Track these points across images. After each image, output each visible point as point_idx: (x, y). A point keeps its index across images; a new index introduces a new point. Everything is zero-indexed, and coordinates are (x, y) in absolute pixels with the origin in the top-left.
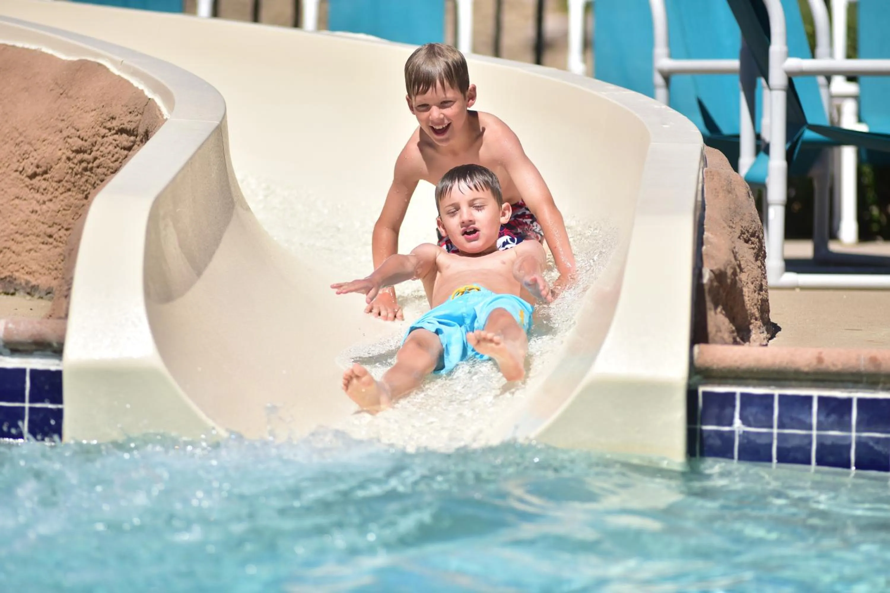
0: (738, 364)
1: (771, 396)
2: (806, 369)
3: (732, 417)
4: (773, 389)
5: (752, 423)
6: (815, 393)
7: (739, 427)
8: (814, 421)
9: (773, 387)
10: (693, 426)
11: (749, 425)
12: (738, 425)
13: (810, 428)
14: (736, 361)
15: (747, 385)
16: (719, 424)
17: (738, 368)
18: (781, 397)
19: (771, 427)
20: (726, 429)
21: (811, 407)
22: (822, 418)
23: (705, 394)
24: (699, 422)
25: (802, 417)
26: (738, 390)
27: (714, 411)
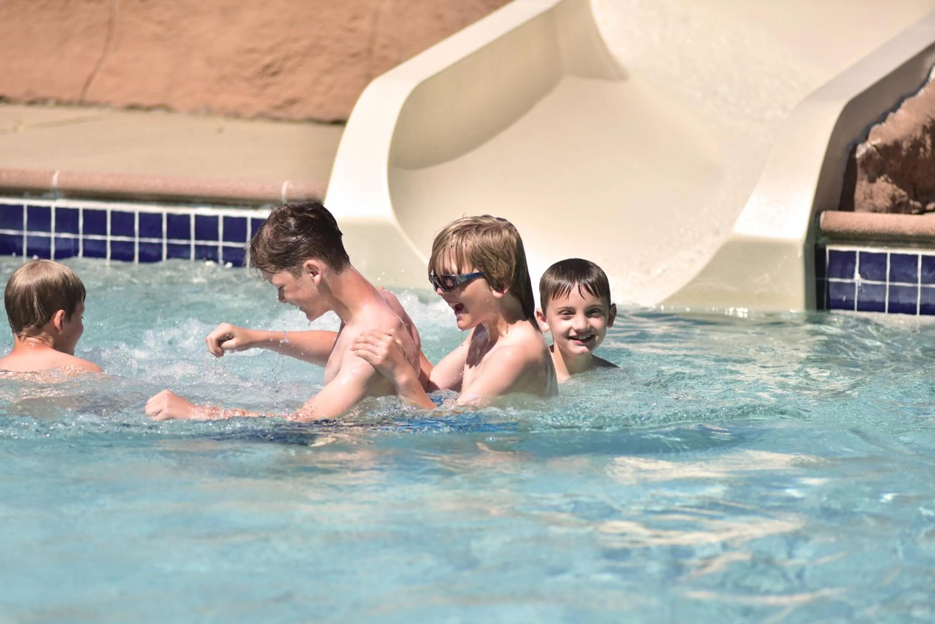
0: (855, 228)
1: (885, 255)
2: (910, 233)
3: (853, 271)
4: (886, 249)
5: (869, 277)
6: (920, 253)
7: (858, 280)
8: (919, 275)
9: (885, 247)
10: (820, 279)
11: (867, 278)
12: (857, 278)
13: (916, 281)
14: (853, 226)
15: (865, 245)
16: (842, 277)
17: (856, 231)
18: (892, 255)
19: (885, 280)
20: (848, 281)
21: (916, 264)
22: (925, 274)
23: (831, 252)
24: (826, 276)
25: (909, 272)
26: (858, 249)
27: (839, 266)
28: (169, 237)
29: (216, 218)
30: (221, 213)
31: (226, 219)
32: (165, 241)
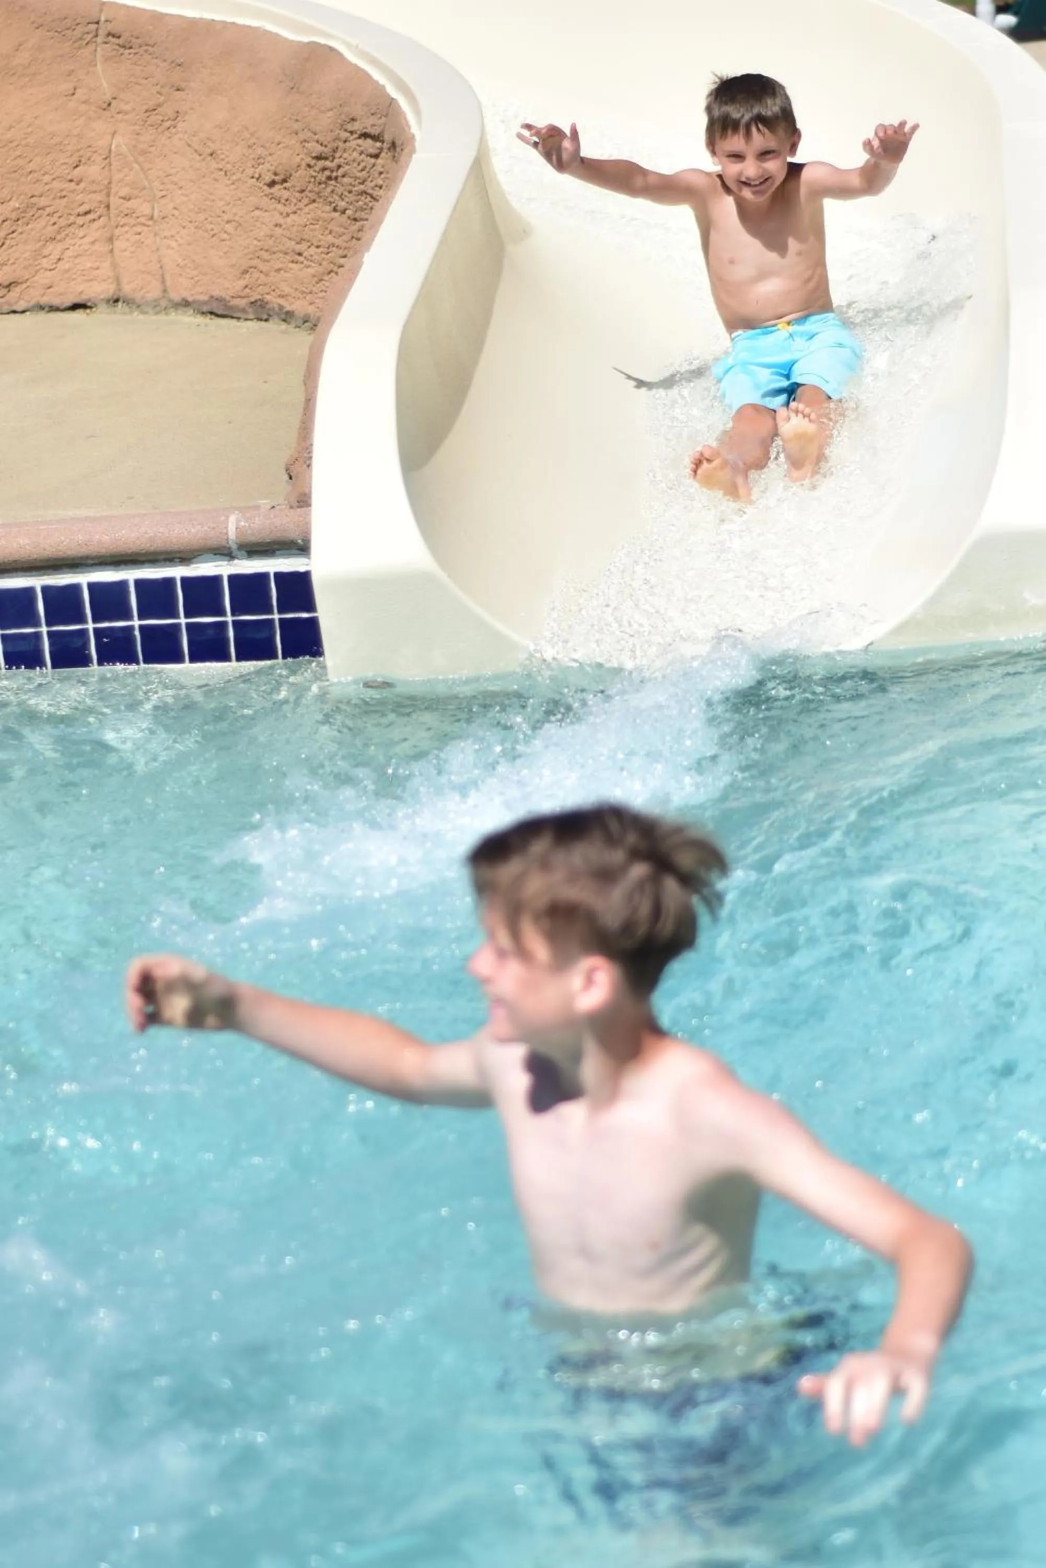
28: (49, 624)
29: (123, 585)
30: (131, 575)
31: (139, 583)
32: (44, 629)
